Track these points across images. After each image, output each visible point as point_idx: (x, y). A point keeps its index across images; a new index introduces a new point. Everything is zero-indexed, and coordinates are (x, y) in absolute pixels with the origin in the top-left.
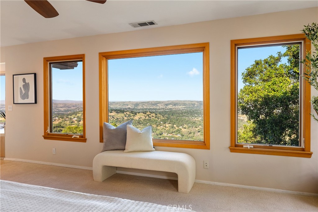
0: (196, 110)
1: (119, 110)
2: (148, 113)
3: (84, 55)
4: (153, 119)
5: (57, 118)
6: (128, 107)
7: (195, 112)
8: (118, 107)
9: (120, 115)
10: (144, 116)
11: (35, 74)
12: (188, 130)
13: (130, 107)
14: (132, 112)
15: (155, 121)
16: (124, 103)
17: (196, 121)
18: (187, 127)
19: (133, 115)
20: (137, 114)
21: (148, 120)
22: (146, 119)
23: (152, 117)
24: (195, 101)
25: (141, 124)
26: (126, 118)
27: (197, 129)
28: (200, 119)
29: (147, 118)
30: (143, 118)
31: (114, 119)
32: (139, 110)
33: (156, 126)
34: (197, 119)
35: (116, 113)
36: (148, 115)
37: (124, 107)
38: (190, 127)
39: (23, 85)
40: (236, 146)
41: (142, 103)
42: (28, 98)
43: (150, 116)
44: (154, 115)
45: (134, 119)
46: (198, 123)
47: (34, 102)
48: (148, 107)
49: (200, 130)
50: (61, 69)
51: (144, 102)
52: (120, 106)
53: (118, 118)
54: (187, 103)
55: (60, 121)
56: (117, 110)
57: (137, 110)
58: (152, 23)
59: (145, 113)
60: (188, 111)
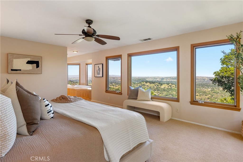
0: (206, 84)
1: (151, 82)
2: (170, 84)
3: (121, 55)
4: (174, 88)
5: (117, 85)
6: (157, 80)
7: (205, 84)
8: (151, 80)
9: (152, 85)
10: (168, 86)
11: (102, 64)
12: (200, 97)
13: (158, 80)
14: (159, 83)
15: (175, 89)
16: (155, 78)
17: (206, 91)
18: (199, 95)
19: (160, 85)
20: (163, 85)
21: (170, 88)
22: (168, 88)
23: (173, 87)
24: (205, 77)
25: (165, 91)
26: (155, 87)
27: (207, 97)
28: (210, 90)
29: (170, 87)
30: (167, 87)
31: (148, 87)
32: (164, 82)
33: (175, 93)
34: (207, 90)
35: (150, 83)
36: (170, 86)
37: (154, 80)
38: (201, 95)
39: (98, 69)
40: (194, 101)
41: (166, 78)
42: (100, 75)
43: (171, 86)
44: (174, 85)
45: (161, 87)
46: (208, 93)
47: (102, 76)
48: (170, 81)
49: (209, 98)
50: (114, 61)
51: (167, 77)
52: (152, 80)
53: (151, 86)
54: (199, 78)
55: (119, 87)
56: (150, 82)
57: (162, 82)
58: (149, 39)
59: (168, 84)
60: (199, 84)
